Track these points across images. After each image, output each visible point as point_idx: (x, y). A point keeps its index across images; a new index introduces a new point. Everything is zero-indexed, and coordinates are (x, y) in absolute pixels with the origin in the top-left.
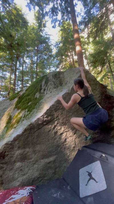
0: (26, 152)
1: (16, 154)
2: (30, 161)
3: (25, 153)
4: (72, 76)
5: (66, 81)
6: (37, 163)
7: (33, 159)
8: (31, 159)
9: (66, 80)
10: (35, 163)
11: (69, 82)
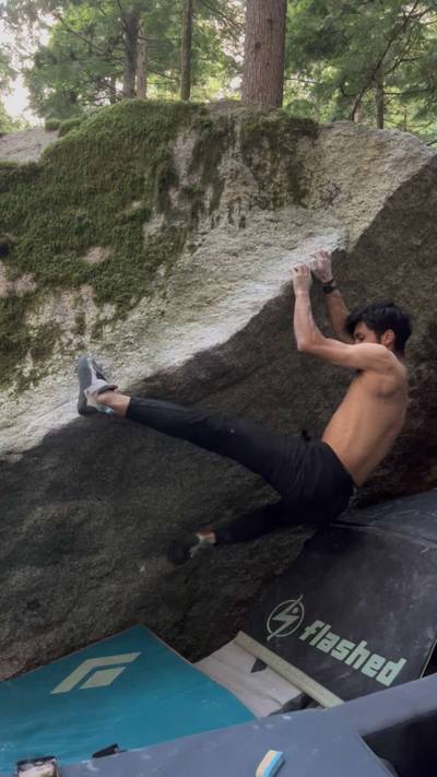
0: (82, 515)
1: (29, 522)
2: (85, 560)
3: (77, 519)
4: (368, 171)
5: (332, 188)
6: (119, 573)
7: (103, 555)
8: (96, 551)
9: (327, 177)
10: (108, 574)
11: (350, 197)
